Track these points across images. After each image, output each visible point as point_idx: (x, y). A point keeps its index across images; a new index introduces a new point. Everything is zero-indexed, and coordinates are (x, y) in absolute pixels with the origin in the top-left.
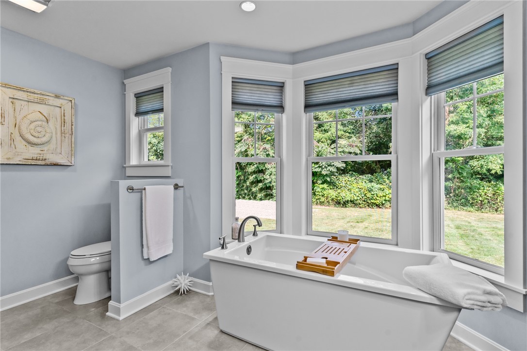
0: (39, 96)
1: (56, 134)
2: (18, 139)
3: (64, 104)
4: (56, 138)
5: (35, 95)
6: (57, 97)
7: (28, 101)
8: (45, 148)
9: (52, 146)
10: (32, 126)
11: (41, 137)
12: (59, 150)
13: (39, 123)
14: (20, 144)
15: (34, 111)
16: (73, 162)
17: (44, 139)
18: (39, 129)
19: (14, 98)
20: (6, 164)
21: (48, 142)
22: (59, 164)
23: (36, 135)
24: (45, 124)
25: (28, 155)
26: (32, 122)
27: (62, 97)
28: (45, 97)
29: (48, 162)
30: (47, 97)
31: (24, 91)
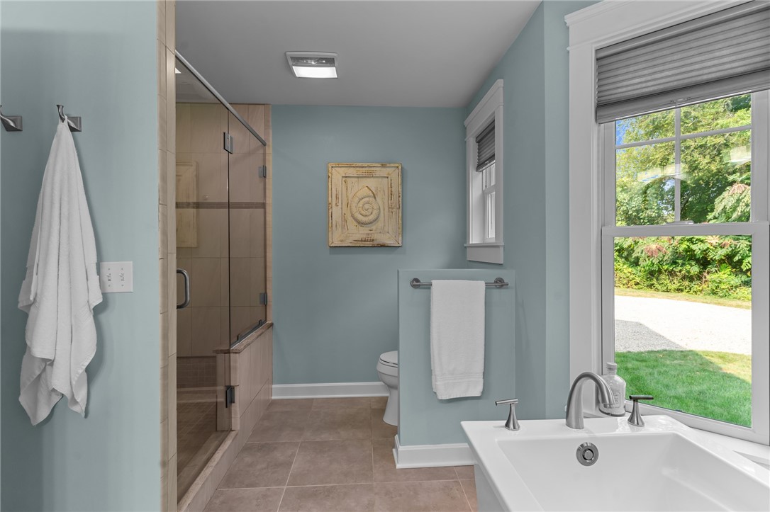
0: (367, 169)
1: (384, 210)
2: (350, 219)
3: (390, 173)
4: (384, 214)
5: (364, 169)
6: (383, 166)
7: (358, 177)
8: (374, 228)
9: (380, 224)
10: (360, 205)
11: (369, 216)
12: (386, 229)
13: (367, 199)
14: (352, 224)
15: (363, 187)
16: (400, 243)
17: (372, 218)
18: (367, 206)
19: (346, 177)
20: (340, 247)
21: (376, 220)
22: (386, 245)
23: (364, 213)
24: (372, 199)
25: (358, 237)
26: (361, 199)
27: (388, 165)
28: (372, 169)
29: (375, 243)
30: (374, 169)
31: (354, 167)
